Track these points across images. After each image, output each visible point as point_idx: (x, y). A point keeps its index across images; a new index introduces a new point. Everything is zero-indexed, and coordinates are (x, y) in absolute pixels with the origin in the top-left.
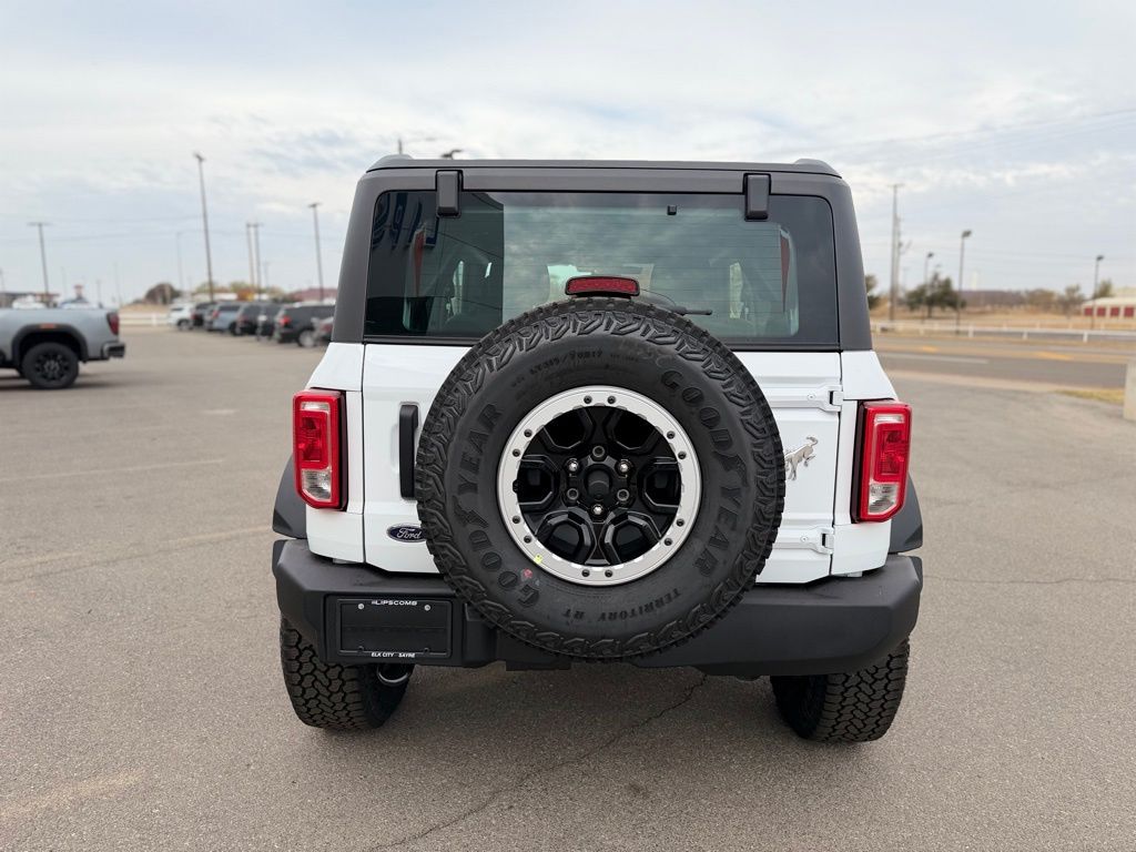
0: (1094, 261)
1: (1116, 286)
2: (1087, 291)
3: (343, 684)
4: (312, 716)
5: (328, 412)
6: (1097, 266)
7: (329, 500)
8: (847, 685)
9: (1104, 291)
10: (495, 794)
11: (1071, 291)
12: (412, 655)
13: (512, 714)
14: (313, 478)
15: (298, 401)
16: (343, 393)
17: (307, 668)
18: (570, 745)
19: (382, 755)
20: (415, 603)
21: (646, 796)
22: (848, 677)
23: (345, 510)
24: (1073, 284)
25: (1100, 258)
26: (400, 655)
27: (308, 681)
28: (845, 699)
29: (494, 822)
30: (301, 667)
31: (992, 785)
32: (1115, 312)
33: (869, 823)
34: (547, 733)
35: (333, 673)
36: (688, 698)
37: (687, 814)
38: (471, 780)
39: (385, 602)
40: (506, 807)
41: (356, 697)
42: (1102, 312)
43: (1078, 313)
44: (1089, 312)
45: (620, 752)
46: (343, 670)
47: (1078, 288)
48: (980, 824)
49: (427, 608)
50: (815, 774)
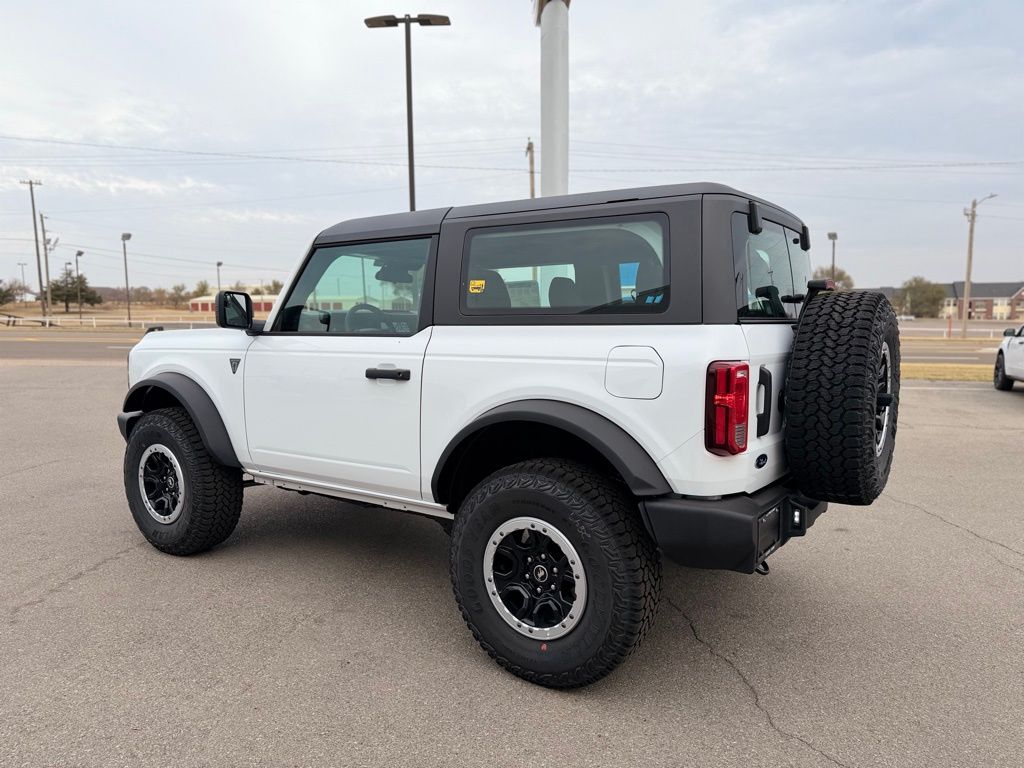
0: (216, 267)
6: (218, 270)
11: (179, 289)
24: (179, 283)
25: (219, 264)
47: (183, 288)
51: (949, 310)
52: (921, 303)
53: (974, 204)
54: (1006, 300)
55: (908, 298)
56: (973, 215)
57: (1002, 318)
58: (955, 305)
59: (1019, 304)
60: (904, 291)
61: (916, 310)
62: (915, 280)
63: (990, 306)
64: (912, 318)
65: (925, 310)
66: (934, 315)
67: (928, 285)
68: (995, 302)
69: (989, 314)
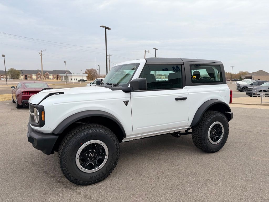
51: (22, 77)
52: (14, 75)
53: (41, 51)
54: (35, 75)
55: (10, 74)
56: (41, 54)
57: (35, 79)
58: (23, 76)
59: (38, 76)
60: (9, 72)
61: (13, 77)
62: (11, 69)
63: (32, 76)
64: (12, 79)
65: (16, 77)
66: (18, 78)
67: (15, 70)
68: (33, 75)
69: (32, 78)
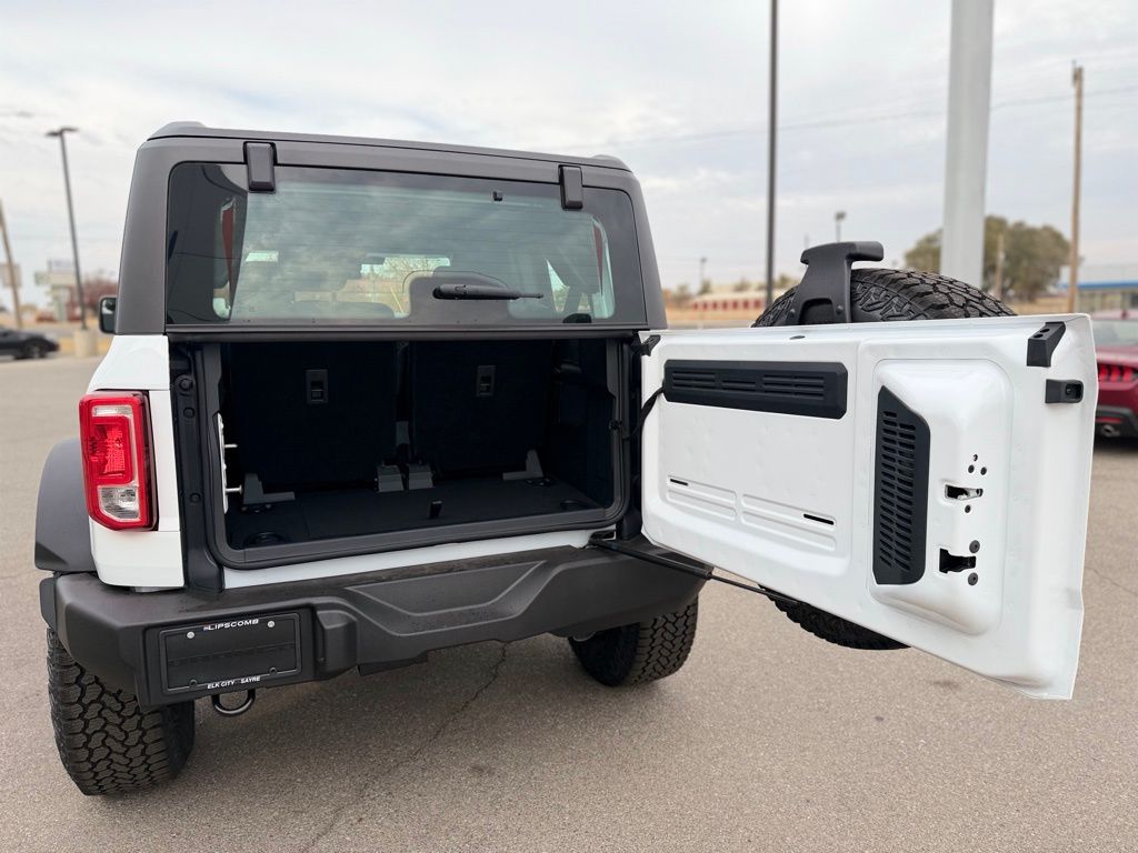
0: (700, 263)
1: (715, 283)
2: (694, 288)
3: (144, 734)
4: (98, 781)
5: (130, 416)
6: (702, 267)
7: (137, 520)
8: (656, 627)
9: (706, 289)
10: (338, 812)
11: (683, 288)
12: (257, 679)
13: (324, 731)
14: (108, 495)
15: (86, 408)
16: (146, 392)
17: (95, 725)
18: (397, 746)
19: (189, 807)
20: (256, 621)
21: (491, 773)
22: (656, 620)
23: (156, 529)
25: (704, 260)
26: (243, 681)
27: (96, 741)
28: (654, 640)
29: (348, 839)
30: (86, 726)
31: (766, 692)
32: (715, 305)
33: (688, 745)
34: (369, 741)
35: (130, 724)
36: (495, 677)
37: (535, 778)
38: (305, 805)
39: (220, 626)
40: (355, 821)
41: (160, 746)
42: (705, 306)
43: (688, 308)
44: (696, 306)
45: (450, 741)
46: (142, 718)
47: (687, 287)
48: (769, 724)
49: (271, 624)
50: (631, 716)
